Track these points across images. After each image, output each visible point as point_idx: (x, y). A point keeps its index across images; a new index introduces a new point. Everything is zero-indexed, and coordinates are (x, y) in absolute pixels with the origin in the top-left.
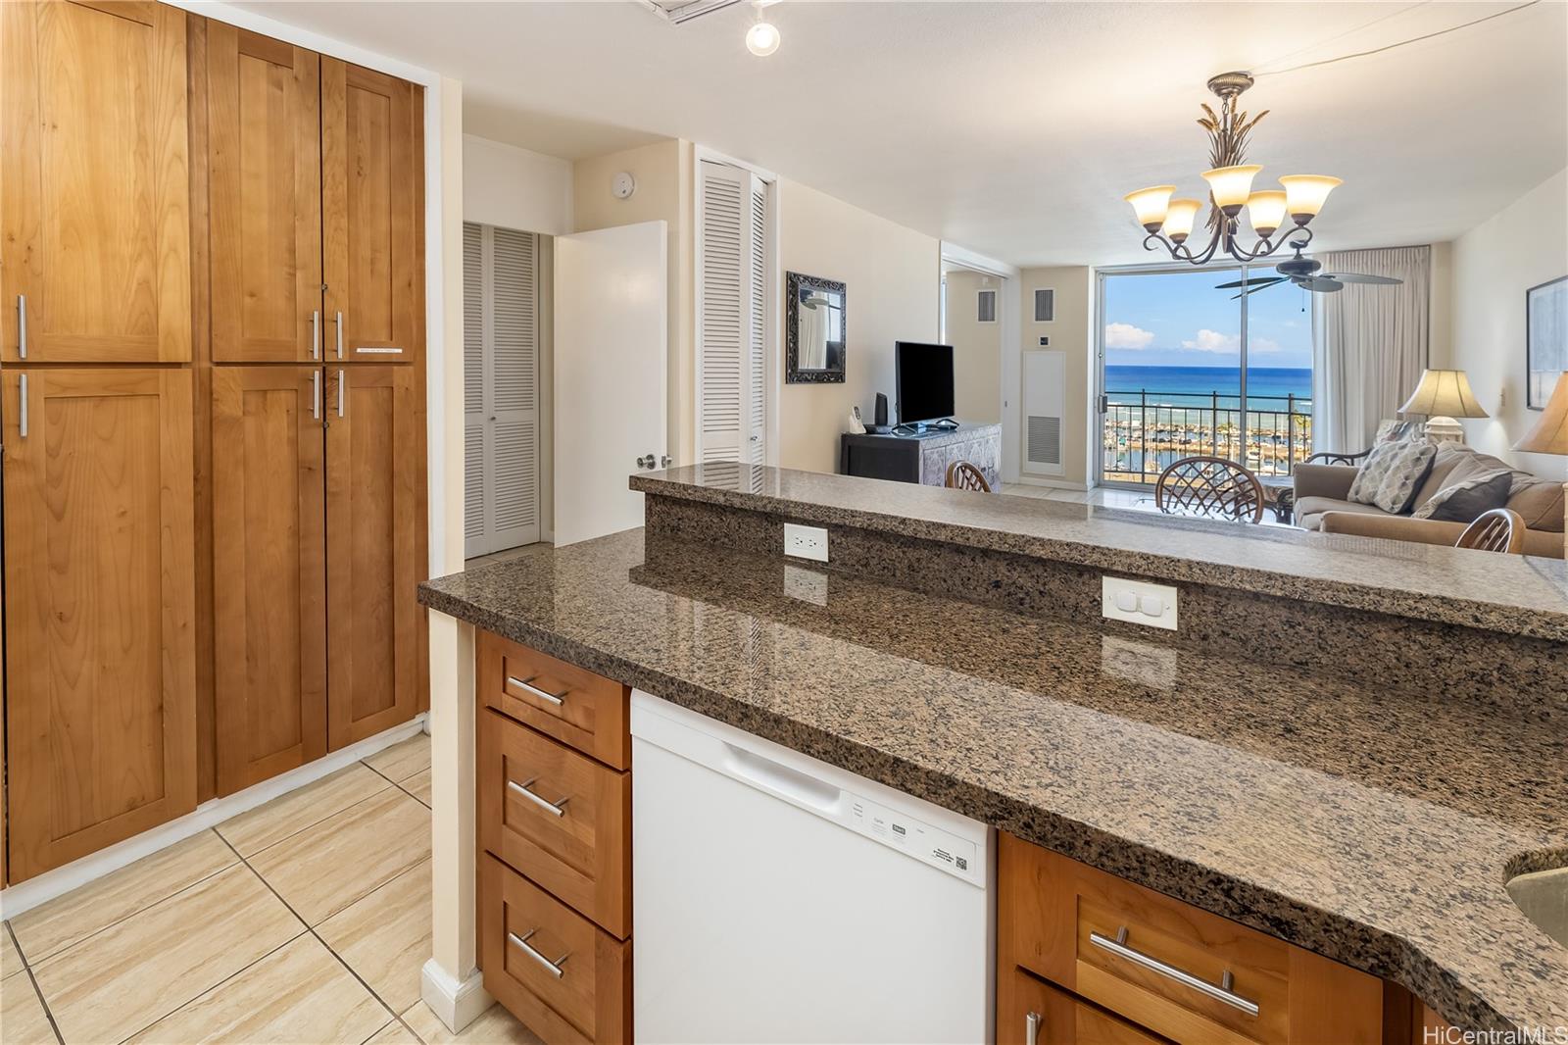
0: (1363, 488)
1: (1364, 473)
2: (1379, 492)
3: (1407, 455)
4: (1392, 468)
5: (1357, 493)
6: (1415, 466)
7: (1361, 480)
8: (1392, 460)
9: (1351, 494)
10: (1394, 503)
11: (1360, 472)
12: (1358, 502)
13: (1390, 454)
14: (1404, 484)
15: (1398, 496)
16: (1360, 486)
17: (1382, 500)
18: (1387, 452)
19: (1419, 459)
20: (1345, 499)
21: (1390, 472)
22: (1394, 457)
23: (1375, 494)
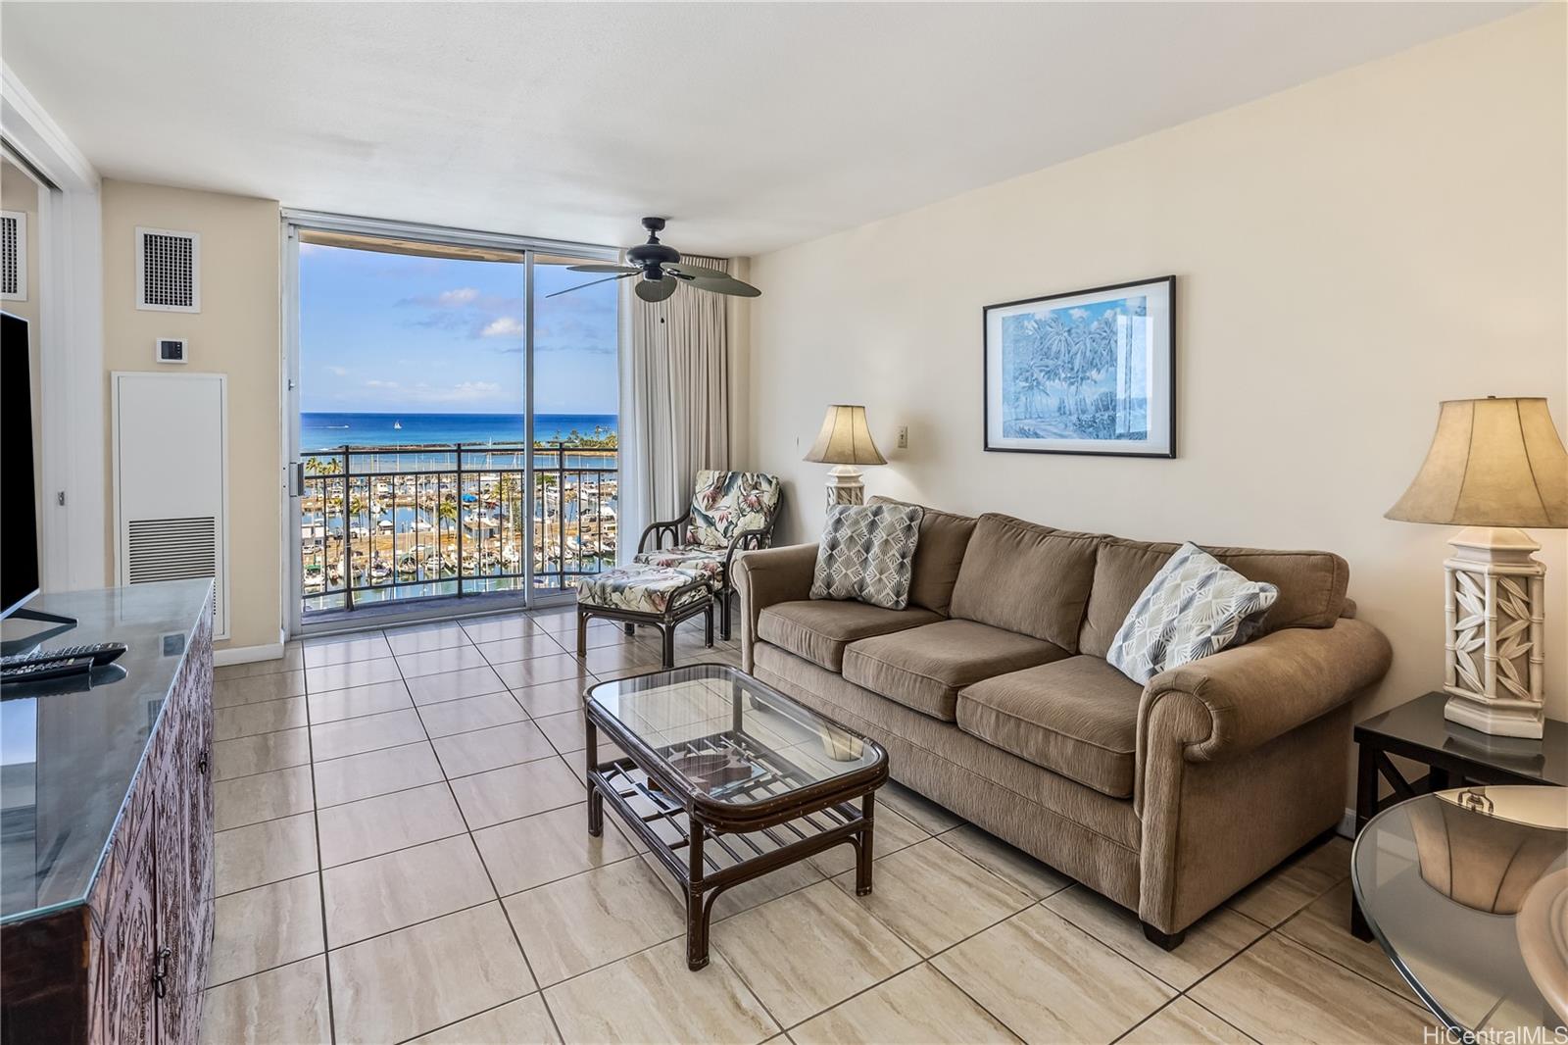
0: (837, 578)
1: (831, 556)
2: (868, 580)
3: (892, 525)
4: (876, 543)
5: (829, 586)
6: (908, 537)
7: (829, 566)
8: (871, 532)
9: (818, 587)
10: (898, 595)
11: (822, 556)
12: (830, 598)
13: (863, 524)
14: (902, 565)
15: (900, 583)
16: (829, 576)
17: (879, 592)
18: (856, 522)
19: (909, 527)
20: (808, 599)
21: (875, 549)
22: (873, 525)
23: (862, 586)
